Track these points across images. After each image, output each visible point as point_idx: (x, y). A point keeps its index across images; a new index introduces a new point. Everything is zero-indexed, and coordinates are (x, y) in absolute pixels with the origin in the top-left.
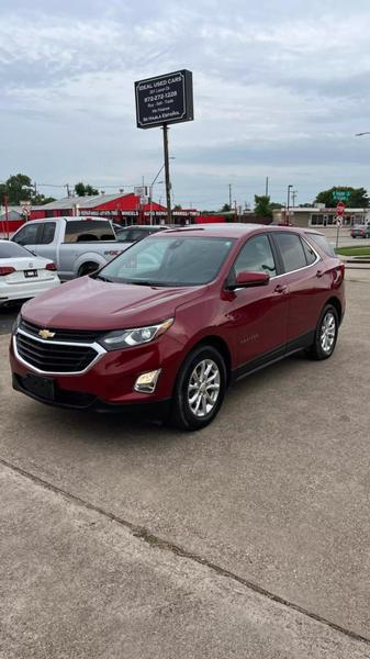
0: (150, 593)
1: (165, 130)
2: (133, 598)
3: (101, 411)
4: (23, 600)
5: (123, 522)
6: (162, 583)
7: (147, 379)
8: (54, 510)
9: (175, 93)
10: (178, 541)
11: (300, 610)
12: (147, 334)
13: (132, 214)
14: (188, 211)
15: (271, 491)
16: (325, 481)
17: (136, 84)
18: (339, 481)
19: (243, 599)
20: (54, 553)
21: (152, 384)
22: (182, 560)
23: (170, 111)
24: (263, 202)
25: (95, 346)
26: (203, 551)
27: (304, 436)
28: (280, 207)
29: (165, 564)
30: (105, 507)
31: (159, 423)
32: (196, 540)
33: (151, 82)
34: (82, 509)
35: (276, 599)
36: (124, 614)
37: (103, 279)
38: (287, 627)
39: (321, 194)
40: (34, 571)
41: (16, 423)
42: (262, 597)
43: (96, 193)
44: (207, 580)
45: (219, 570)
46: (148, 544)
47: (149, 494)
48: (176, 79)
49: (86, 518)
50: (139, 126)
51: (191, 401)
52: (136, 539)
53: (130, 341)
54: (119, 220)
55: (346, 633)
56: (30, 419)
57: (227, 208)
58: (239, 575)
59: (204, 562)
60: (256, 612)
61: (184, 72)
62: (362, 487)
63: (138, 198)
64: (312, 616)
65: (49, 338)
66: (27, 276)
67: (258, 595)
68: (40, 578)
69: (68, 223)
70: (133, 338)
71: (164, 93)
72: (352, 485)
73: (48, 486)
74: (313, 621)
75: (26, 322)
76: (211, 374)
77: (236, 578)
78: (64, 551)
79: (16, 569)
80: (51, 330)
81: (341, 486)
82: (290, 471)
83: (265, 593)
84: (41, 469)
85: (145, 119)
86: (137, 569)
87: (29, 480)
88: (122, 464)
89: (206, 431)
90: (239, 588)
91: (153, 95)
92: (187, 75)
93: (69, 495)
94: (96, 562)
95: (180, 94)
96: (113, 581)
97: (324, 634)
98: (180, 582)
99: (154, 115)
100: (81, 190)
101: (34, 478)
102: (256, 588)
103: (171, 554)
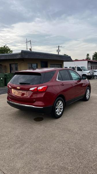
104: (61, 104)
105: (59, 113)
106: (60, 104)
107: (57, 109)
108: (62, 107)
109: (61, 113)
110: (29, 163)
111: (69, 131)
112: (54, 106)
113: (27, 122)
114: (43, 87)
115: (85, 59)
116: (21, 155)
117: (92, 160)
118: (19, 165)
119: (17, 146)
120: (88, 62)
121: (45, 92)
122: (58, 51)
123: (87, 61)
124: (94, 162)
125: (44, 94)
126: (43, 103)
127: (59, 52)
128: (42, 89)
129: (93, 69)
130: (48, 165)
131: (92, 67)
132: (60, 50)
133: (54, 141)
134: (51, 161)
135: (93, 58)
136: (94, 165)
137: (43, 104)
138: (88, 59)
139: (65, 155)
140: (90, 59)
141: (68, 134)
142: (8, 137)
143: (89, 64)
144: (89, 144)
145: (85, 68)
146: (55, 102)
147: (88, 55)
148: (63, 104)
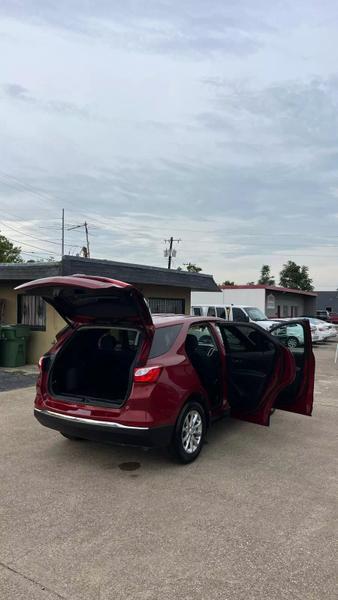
104: (196, 423)
105: (189, 447)
106: (194, 420)
107: (184, 436)
108: (200, 431)
109: (195, 448)
110: (123, 574)
111: (223, 497)
112: (179, 424)
113: (94, 473)
114: (151, 368)
115: (256, 283)
116: (98, 557)
117: (288, 564)
118: (96, 579)
119: (81, 534)
120: (268, 292)
121: (155, 382)
122: (170, 254)
123: (263, 291)
124: (294, 569)
125: (151, 389)
126: (148, 415)
127: (173, 258)
128: (146, 376)
129: (281, 315)
130: (174, 576)
131: (279, 307)
132: (175, 252)
133: (184, 523)
134: (181, 569)
135: (281, 279)
136: (294, 576)
137: (149, 419)
138: (265, 282)
139: (216, 555)
140: (272, 282)
141: (220, 504)
142: (50, 515)
143: (271, 298)
144: (279, 527)
145: (257, 313)
146: (180, 413)
147: (266, 269)
148: (202, 422)
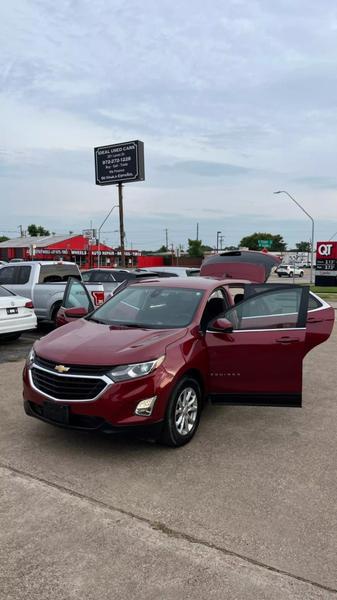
0: (177, 569)
1: (120, 187)
2: (165, 574)
3: (108, 432)
4: (80, 579)
5: (142, 519)
6: (185, 563)
7: (145, 404)
8: (83, 512)
9: (129, 159)
10: (188, 532)
11: (289, 575)
12: (144, 368)
13: (81, 253)
14: (131, 252)
15: (251, 492)
16: (290, 483)
17: (96, 149)
18: (300, 483)
19: (247, 570)
20: (93, 544)
21: (149, 409)
22: (195, 545)
23: (125, 173)
24: (195, 245)
25: (104, 378)
26: (210, 539)
27: (266, 448)
28: (210, 249)
29: (183, 548)
30: (125, 508)
31: (153, 441)
32: (202, 530)
33: (109, 148)
34: (105, 510)
35: (271, 569)
36: (162, 585)
37: (97, 322)
38: (283, 587)
39: (244, 239)
40: (82, 558)
41: (30, 443)
42: (261, 568)
43: (47, 234)
44: (217, 559)
45: (226, 552)
46: (166, 535)
47: (156, 497)
48: (131, 148)
49: (112, 517)
50: (97, 183)
51: (178, 423)
52: (157, 532)
53: (132, 374)
54: (68, 258)
55: (325, 588)
56: (41, 439)
57: (164, 249)
58: (240, 553)
59: (213, 546)
60: (259, 579)
61: (137, 142)
62: (318, 487)
63: (87, 239)
64: (299, 578)
65: (64, 372)
66: (9, 313)
67: (258, 567)
68: (89, 563)
69: (42, 267)
70: (134, 371)
71: (120, 158)
72: (311, 485)
73: (73, 493)
74: (301, 582)
75: (41, 358)
76: (191, 399)
77: (239, 556)
78: (102, 542)
79: (68, 557)
80: (66, 366)
81: (302, 487)
82: (261, 476)
83: (262, 565)
84: (62, 479)
85: (103, 178)
86: (163, 554)
87: (55, 489)
88: (129, 474)
89: (189, 447)
90: (242, 563)
91: (110, 159)
92: (138, 144)
93: (91, 499)
94: (129, 550)
95: (133, 159)
96: (146, 563)
97: (309, 590)
98: (198, 561)
99: (111, 175)
100: (33, 231)
101: (59, 488)
102: (255, 562)
103: (185, 541)
